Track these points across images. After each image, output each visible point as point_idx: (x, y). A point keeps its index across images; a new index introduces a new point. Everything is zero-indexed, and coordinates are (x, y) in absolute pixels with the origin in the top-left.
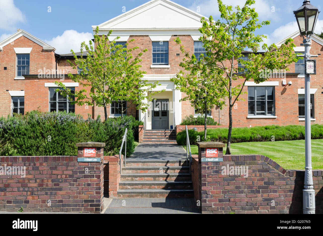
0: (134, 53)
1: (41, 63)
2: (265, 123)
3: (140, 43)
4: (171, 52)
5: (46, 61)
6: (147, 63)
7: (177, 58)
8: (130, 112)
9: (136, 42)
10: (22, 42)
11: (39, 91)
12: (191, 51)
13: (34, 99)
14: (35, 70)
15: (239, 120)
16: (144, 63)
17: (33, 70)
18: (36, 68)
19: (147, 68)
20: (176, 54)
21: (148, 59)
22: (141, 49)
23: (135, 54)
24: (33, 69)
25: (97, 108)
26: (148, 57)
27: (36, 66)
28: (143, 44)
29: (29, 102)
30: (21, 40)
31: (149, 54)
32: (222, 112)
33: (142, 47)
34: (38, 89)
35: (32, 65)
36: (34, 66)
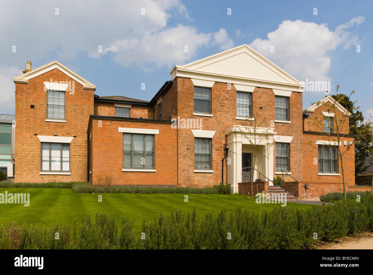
0: (219, 101)
1: (80, 104)
2: (331, 180)
3: (225, 91)
4: (255, 104)
5: (85, 102)
6: (232, 114)
7: (260, 111)
8: (216, 166)
9: (221, 90)
10: (55, 76)
11: (111, 137)
12: (272, 106)
13: (106, 147)
14: (73, 112)
15: (311, 177)
16: (229, 114)
17: (70, 112)
18: (74, 110)
19: (232, 119)
20: (259, 107)
21: (233, 110)
22: (226, 98)
23: (220, 103)
24: (70, 110)
25: (180, 161)
26: (233, 107)
27: (73, 107)
28: (228, 93)
29: (99, 150)
30: (54, 73)
31: (234, 105)
32: (299, 169)
33: (227, 96)
34: (110, 135)
35: (68, 106)
36: (71, 107)
